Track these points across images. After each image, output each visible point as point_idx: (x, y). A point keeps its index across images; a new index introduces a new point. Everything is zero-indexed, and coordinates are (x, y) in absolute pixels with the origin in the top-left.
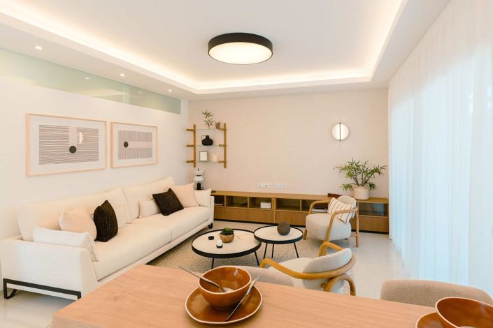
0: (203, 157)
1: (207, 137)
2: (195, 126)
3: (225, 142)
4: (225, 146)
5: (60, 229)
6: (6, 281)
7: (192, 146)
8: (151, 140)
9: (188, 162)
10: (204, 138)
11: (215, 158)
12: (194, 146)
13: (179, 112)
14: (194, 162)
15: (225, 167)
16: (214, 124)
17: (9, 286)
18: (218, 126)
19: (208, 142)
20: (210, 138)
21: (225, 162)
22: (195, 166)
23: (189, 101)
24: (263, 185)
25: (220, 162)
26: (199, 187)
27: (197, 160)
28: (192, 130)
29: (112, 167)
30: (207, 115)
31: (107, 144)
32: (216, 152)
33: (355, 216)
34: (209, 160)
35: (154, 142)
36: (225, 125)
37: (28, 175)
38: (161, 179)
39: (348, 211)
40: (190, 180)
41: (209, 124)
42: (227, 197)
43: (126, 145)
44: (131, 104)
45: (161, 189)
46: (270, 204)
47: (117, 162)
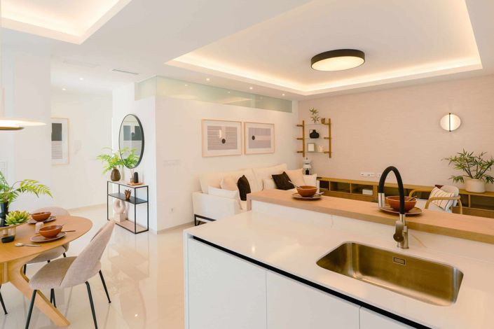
0: (311, 148)
1: (314, 131)
2: (303, 122)
3: (330, 135)
4: (330, 138)
5: (221, 188)
6: (196, 216)
7: (301, 139)
8: (270, 135)
9: (298, 152)
10: (311, 132)
11: (321, 149)
12: (303, 139)
13: (290, 112)
14: (303, 152)
15: (330, 157)
16: (320, 119)
17: (197, 219)
18: (323, 121)
19: (315, 135)
20: (317, 131)
21: (330, 153)
22: (304, 156)
23: (299, 102)
24: (365, 174)
25: (325, 153)
26: (307, 172)
27: (306, 151)
28: (301, 126)
29: (245, 153)
30: (314, 112)
31: (242, 138)
32: (322, 145)
33: (458, 204)
34: (316, 150)
35: (272, 136)
36: (330, 120)
37: (203, 156)
38: (278, 164)
39: (449, 199)
40: (300, 167)
41: (315, 120)
42: (332, 182)
43: (253, 138)
44: (256, 107)
45: (278, 172)
46: (371, 191)
47: (249, 151)
